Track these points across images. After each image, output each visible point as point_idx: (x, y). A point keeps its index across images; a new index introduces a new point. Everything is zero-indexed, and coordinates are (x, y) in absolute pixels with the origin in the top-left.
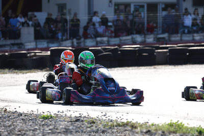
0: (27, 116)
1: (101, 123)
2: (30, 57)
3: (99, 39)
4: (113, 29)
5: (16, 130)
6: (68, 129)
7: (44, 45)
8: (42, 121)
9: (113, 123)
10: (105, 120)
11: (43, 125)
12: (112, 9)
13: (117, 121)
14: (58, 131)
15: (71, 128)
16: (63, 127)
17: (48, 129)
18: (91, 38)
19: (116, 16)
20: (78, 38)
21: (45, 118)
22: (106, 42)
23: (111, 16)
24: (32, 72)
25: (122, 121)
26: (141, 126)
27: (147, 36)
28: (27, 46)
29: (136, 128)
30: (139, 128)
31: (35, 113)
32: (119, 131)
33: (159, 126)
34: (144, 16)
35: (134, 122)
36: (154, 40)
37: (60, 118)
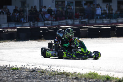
0: (3, 68)
1: (48, 73)
2: (5, 32)
3: (46, 22)
4: (54, 16)
6: (28, 76)
7: (13, 25)
8: (12, 72)
9: (55, 73)
10: (50, 71)
11: (13, 74)
12: (54, 4)
13: (57, 71)
14: (22, 77)
15: (30, 75)
16: (25, 75)
17: (16, 76)
18: (42, 21)
20: (33, 21)
21: (14, 69)
22: (50, 24)
24: (6, 42)
25: (61, 71)
26: (72, 74)
27: (75, 21)
28: (3, 26)
29: (69, 76)
30: (71, 76)
31: (8, 66)
32: (59, 78)
33: (83, 75)
34: (73, 8)
35: (68, 72)
36: (79, 23)
37: (23, 70)
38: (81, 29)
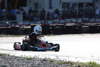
0: (20, 58)
1: (56, 62)
2: (21, 29)
3: (54, 20)
4: (61, 16)
5: (14, 65)
7: (27, 23)
8: (27, 61)
9: (62, 62)
10: (58, 60)
11: (28, 62)
12: (61, 6)
13: (63, 61)
14: (35, 66)
15: (41, 64)
16: (37, 63)
17: (30, 65)
19: (63, 9)
20: (44, 20)
21: (28, 59)
22: (58, 22)
23: (61, 9)
24: (22, 37)
25: (66, 61)
26: (75, 63)
27: (78, 19)
28: (19, 23)
29: (73, 64)
30: (74, 64)
31: (24, 57)
32: (65, 66)
33: (84, 64)
34: (77, 9)
35: (72, 61)
36: (82, 21)
37: (36, 59)
38: (83, 26)
